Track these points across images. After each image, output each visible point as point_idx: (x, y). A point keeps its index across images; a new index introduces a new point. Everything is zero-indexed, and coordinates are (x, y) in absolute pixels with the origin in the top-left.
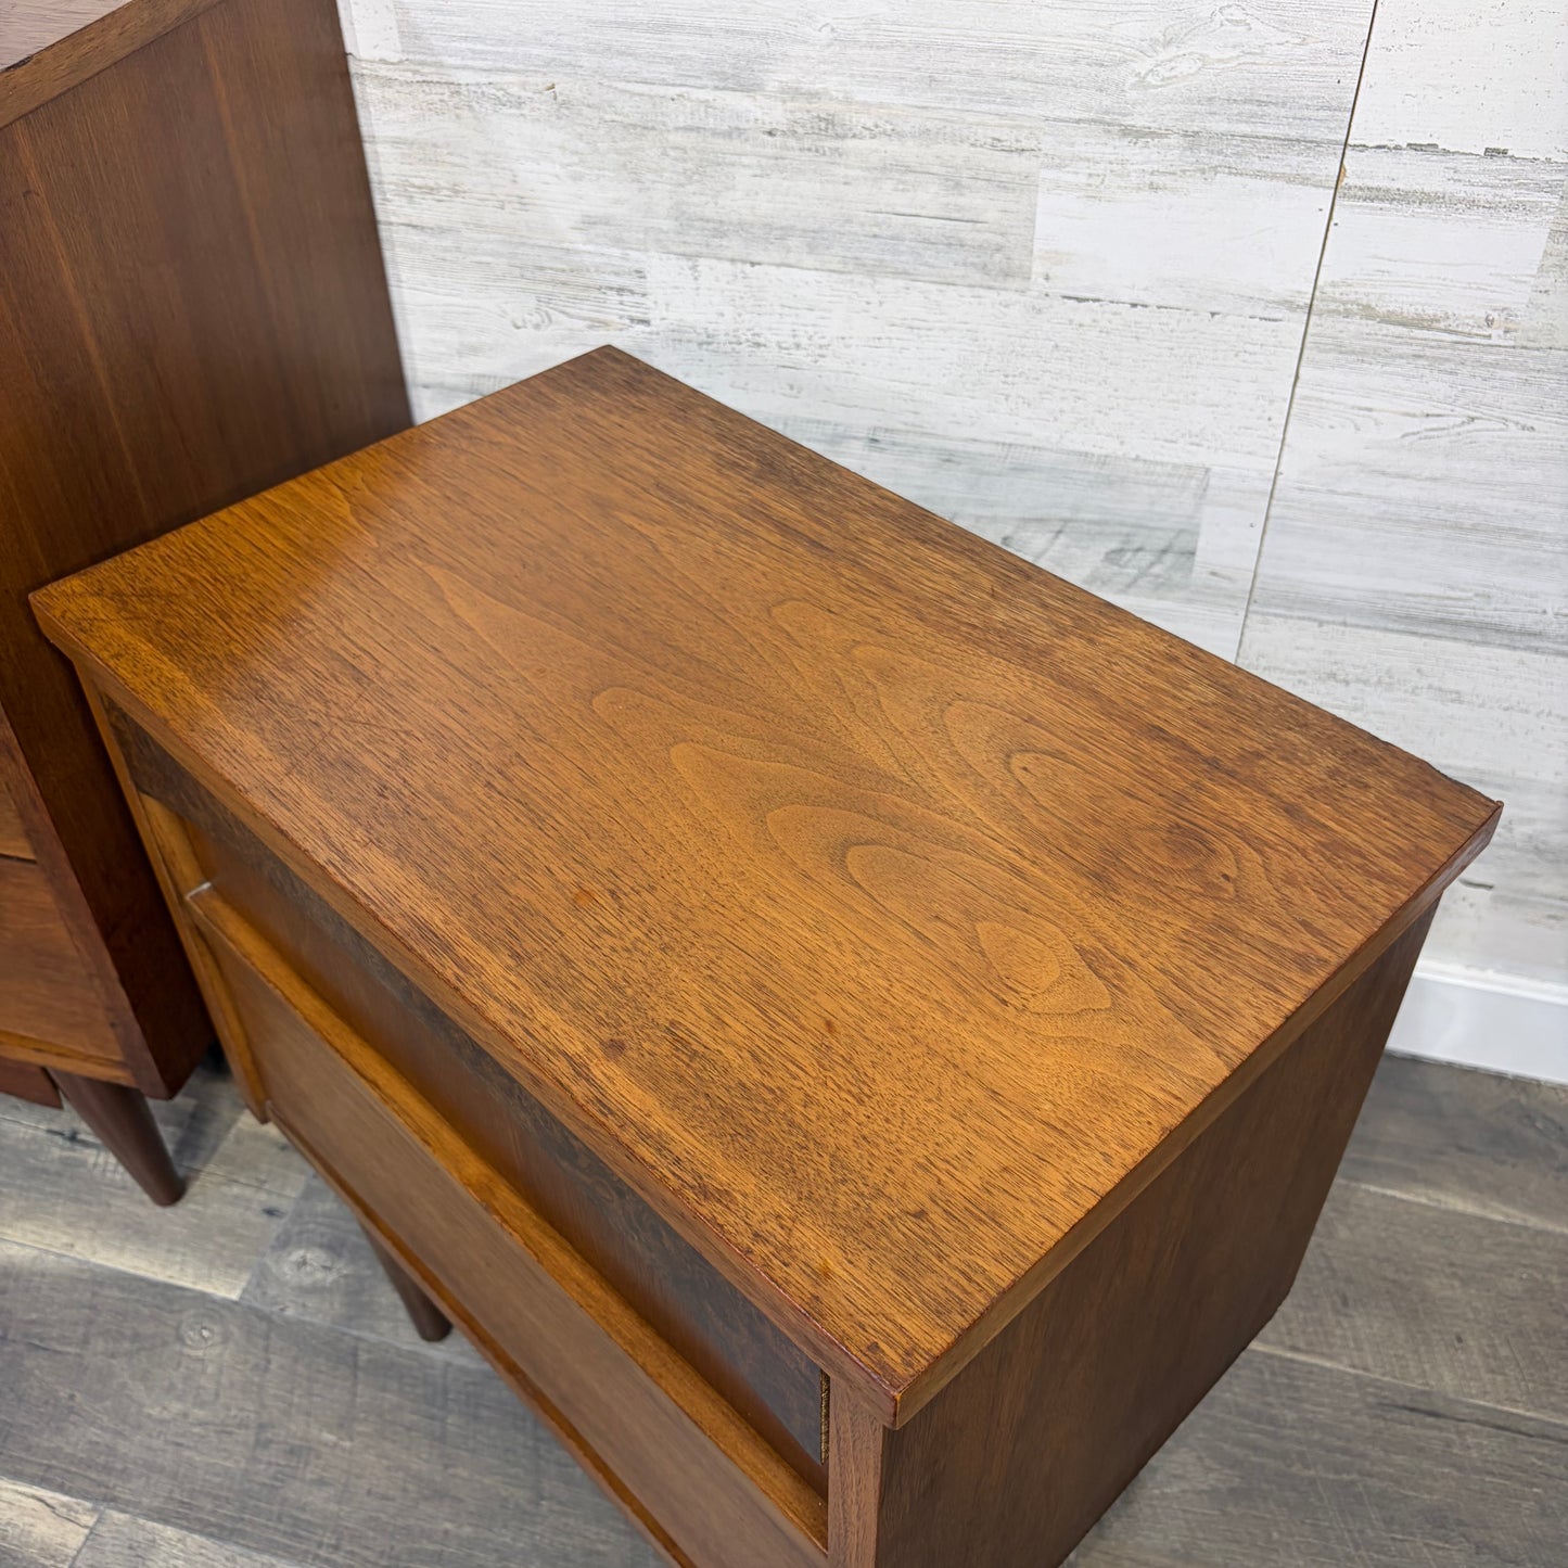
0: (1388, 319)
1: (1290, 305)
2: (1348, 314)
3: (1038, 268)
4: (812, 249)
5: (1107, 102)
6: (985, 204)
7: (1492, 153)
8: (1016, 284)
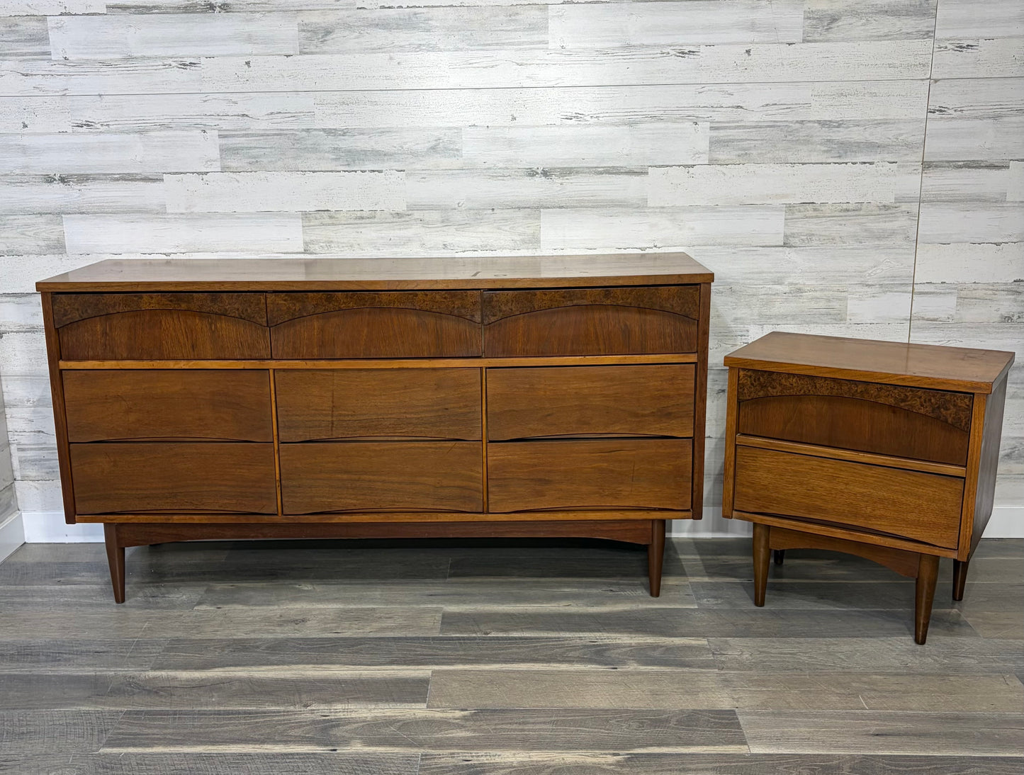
0: (928, 320)
1: (906, 320)
2: (919, 320)
3: (848, 318)
4: (793, 319)
5: (863, 279)
6: (835, 304)
7: (942, 283)
8: (844, 322)
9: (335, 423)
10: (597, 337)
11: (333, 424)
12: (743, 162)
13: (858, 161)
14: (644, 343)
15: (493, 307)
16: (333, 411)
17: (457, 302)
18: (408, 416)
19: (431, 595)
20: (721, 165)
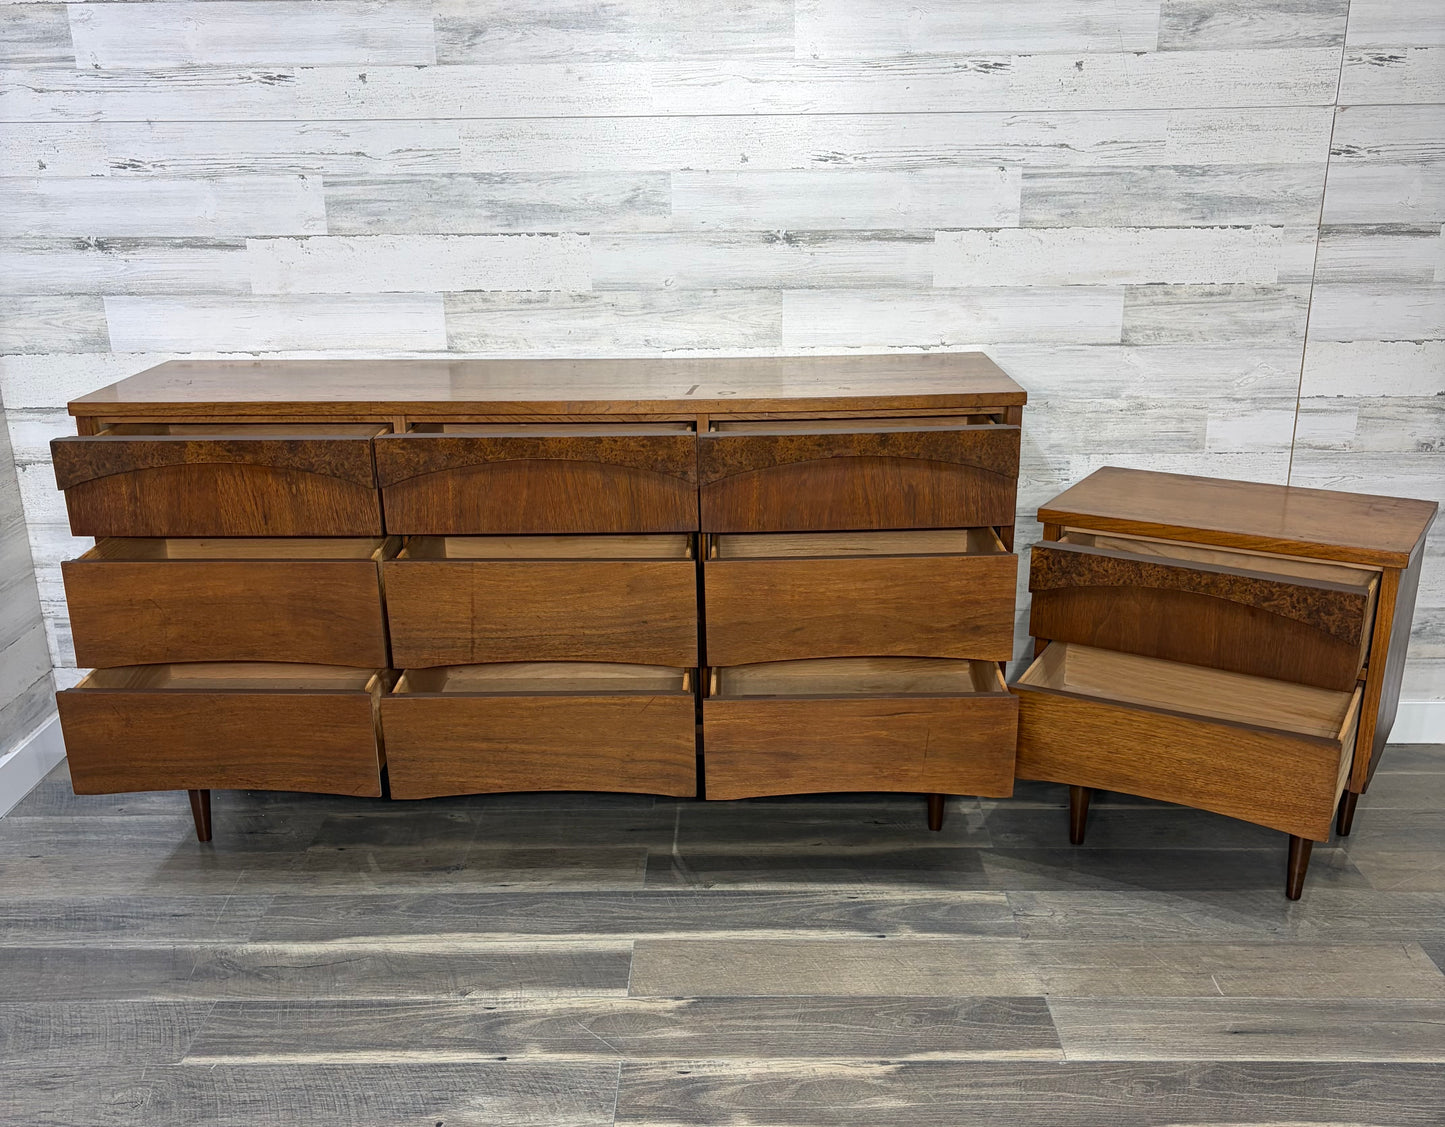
0: (1316, 448)
1: (1286, 448)
2: (1304, 447)
3: (1207, 444)
4: (1131, 447)
5: (1229, 391)
6: (1189, 425)
7: (1339, 396)
8: (1201, 451)
9: (477, 641)
10: (868, 504)
11: (473, 642)
12: (1068, 225)
13: (1229, 224)
14: (936, 511)
15: (714, 460)
16: (473, 624)
17: (660, 453)
18: (587, 632)
19: (633, 830)
20: (1037, 228)
